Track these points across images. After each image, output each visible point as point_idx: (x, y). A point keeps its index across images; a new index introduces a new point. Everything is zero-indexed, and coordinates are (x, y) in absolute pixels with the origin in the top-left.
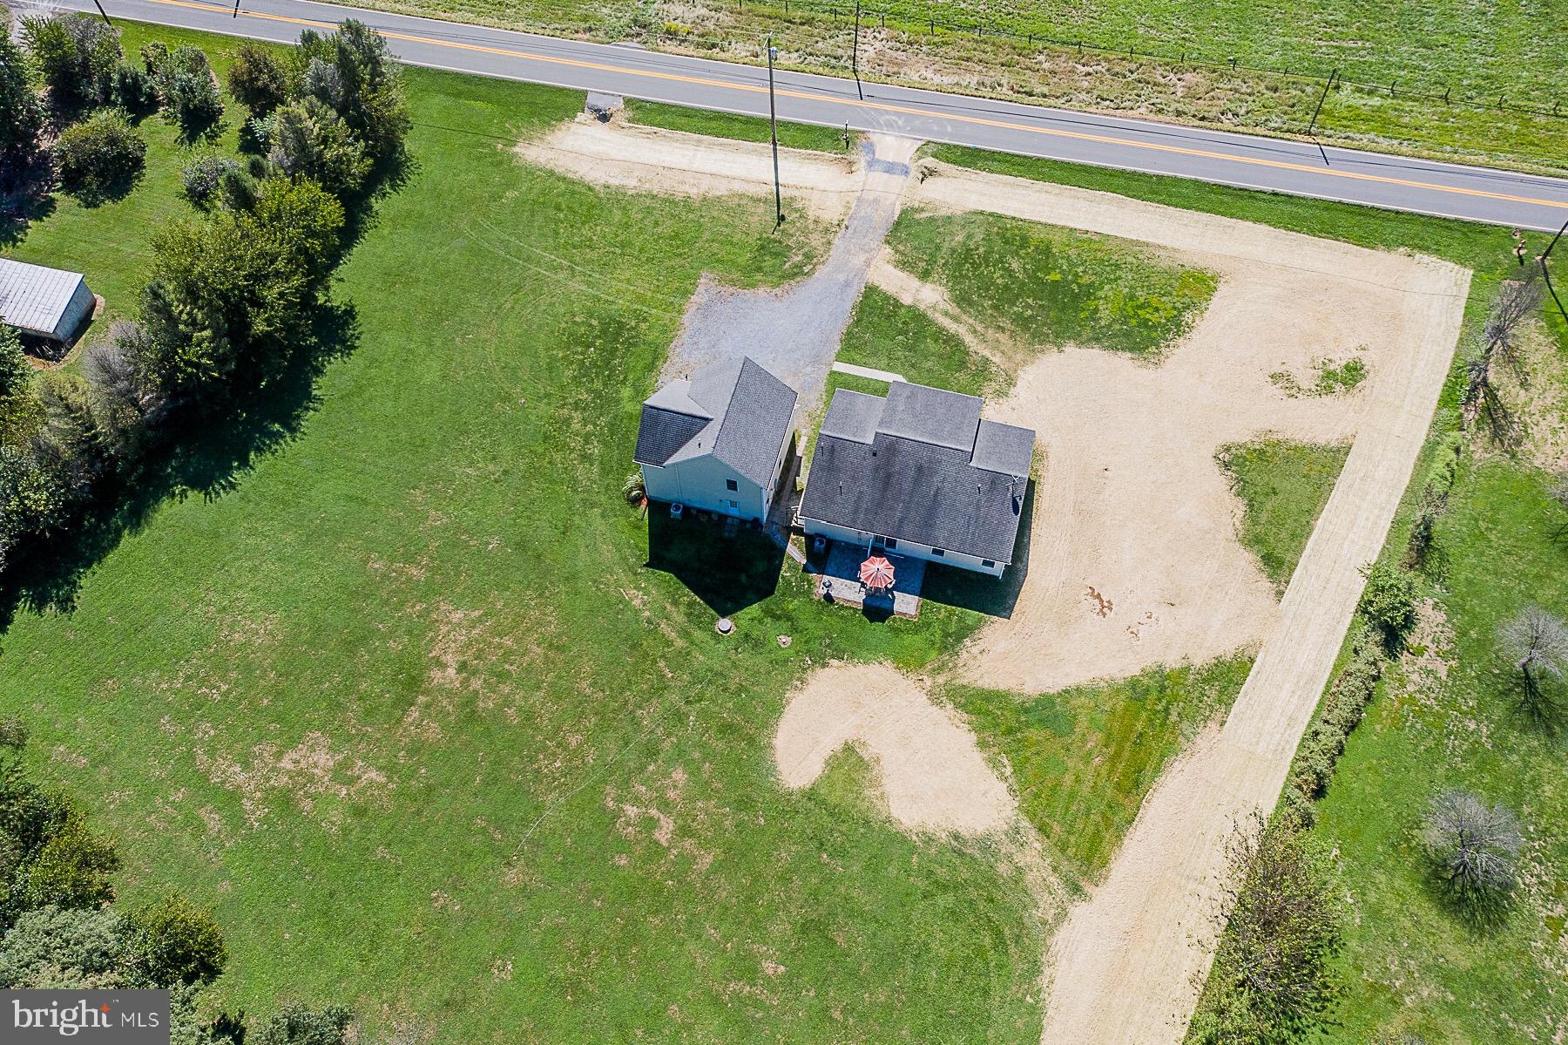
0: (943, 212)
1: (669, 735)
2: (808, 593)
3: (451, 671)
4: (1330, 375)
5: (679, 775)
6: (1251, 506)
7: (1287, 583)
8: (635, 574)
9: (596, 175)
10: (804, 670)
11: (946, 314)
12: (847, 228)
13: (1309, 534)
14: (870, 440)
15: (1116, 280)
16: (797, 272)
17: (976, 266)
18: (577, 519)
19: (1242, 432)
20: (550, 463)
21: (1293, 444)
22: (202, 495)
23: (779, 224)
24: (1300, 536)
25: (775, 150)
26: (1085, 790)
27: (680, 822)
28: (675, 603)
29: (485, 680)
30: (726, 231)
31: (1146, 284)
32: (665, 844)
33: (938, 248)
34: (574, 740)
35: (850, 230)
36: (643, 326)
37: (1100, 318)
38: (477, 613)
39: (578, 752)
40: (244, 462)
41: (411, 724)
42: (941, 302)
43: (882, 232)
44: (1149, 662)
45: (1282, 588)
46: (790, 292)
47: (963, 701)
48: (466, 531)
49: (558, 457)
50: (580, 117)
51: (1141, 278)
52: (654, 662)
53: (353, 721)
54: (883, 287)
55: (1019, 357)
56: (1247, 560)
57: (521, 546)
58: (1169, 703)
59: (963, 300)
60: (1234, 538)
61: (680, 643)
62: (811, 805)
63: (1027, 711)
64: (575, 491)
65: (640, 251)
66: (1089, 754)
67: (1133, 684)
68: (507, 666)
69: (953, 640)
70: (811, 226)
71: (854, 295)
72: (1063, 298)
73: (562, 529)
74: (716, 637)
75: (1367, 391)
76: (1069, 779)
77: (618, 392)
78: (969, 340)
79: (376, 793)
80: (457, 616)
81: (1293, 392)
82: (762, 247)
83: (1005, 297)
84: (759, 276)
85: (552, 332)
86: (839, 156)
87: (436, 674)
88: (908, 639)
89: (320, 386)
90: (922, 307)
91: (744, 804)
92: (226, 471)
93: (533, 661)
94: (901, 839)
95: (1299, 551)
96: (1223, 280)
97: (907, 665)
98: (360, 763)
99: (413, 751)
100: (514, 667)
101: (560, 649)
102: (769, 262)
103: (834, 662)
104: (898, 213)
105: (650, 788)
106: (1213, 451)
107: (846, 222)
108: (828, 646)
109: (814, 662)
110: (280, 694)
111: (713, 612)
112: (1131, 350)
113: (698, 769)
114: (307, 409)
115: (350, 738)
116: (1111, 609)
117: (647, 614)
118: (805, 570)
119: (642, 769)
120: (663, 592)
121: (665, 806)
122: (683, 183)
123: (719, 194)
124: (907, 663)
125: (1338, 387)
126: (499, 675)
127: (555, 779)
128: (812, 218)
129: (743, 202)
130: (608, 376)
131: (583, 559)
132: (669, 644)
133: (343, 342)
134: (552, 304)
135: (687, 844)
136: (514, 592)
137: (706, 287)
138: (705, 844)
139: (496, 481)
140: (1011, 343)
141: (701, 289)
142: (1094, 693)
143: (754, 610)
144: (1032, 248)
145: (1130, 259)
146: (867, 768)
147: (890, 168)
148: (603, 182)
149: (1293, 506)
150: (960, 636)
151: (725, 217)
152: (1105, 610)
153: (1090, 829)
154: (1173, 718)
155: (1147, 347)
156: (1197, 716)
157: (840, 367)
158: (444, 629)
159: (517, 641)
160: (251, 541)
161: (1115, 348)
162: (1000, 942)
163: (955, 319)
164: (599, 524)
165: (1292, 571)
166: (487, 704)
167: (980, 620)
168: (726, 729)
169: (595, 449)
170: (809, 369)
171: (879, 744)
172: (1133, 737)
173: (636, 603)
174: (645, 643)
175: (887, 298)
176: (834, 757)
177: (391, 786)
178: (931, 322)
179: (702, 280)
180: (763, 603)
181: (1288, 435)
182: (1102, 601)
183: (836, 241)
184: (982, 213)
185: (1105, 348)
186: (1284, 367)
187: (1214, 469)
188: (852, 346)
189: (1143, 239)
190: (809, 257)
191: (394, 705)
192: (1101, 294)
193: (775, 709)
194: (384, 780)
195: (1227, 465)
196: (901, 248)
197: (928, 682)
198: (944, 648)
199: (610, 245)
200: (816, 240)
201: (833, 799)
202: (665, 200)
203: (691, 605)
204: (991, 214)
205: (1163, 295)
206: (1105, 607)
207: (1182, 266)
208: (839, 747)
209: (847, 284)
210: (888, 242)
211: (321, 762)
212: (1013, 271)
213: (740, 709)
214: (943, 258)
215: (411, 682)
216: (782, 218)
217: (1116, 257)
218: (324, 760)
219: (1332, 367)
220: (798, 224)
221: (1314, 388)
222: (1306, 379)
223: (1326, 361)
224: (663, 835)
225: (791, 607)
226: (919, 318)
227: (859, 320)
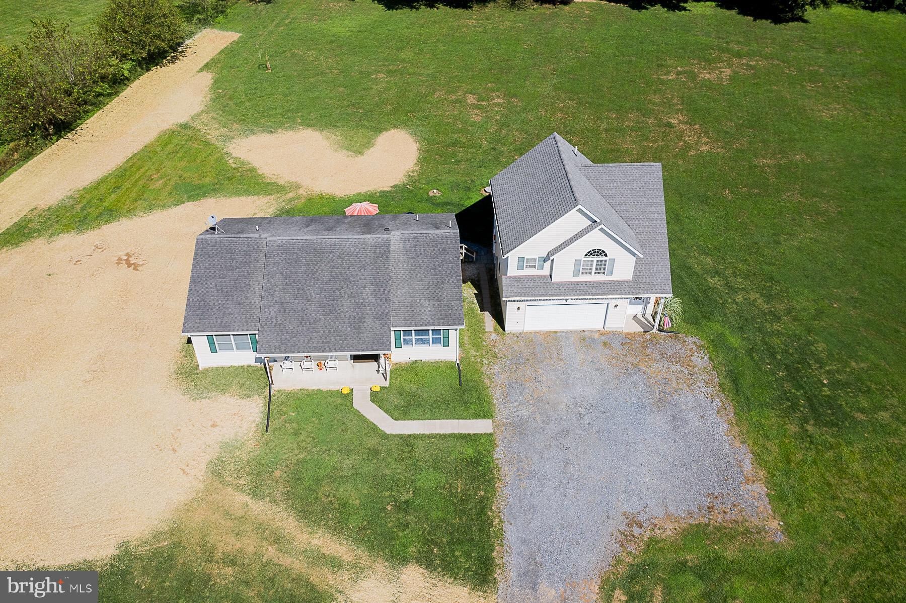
10: (411, 182)
42: (346, 585)
44: (91, 233)
47: (270, 187)
54: (462, 591)
55: (199, 515)
63: (214, 190)
71: (509, 560)
77: (745, 340)
87: (683, 118)
90: (381, 566)
97: (322, 197)
103: (388, 189)
105: (493, 110)
109: (404, 187)
113: (465, 124)
116: (120, 260)
121: (478, 107)
130: (774, 355)
137: (759, 512)
140: (213, 538)
141: (765, 508)
142: (150, 208)
146: (343, 147)
152: (125, 258)
154: (78, 206)
156: (58, 209)
157: (479, 426)
158: (705, 139)
170: (524, 413)
171: (338, 157)
175: (449, 569)
176: (369, 148)
182: (128, 263)
197: (301, 192)
208: (368, 152)
224: (471, 97)
226: (386, 546)
227: (482, 512)
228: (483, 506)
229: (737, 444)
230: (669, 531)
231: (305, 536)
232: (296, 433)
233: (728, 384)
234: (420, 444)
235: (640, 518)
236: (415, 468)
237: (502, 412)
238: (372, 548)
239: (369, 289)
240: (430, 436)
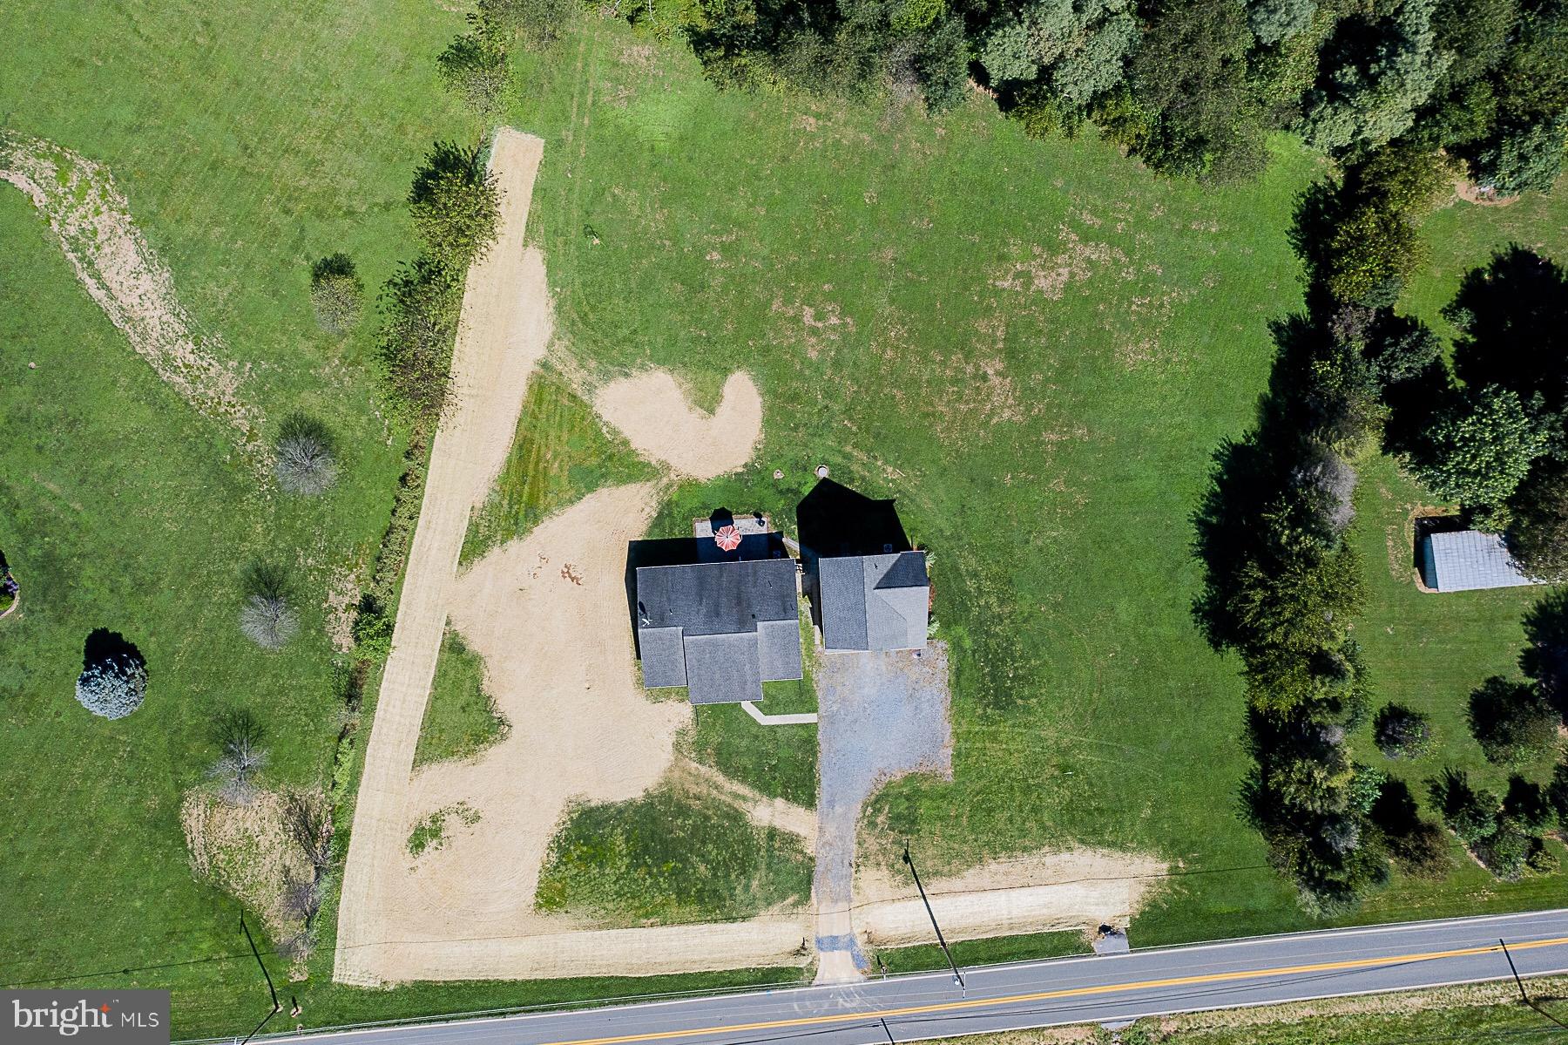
0: (776, 908)
1: (830, 379)
2: (774, 516)
3: (991, 372)
4: (435, 834)
5: (813, 355)
6: (478, 690)
7: (444, 634)
8: (899, 491)
9: (1083, 859)
10: (758, 457)
11: (744, 798)
12: (851, 865)
13: (434, 679)
14: (760, 625)
15: (618, 880)
16: (877, 803)
17: (734, 856)
18: (959, 521)
19: (495, 754)
20: (999, 561)
21: (455, 758)
22: (1234, 442)
23: (907, 852)
24: (441, 675)
25: (941, 939)
26: (552, 434)
27: (801, 324)
28: (863, 478)
29: (965, 373)
30: (949, 832)
31: (593, 883)
32: (805, 307)
33: (769, 867)
34: (889, 353)
35: (846, 863)
36: (980, 711)
37: (622, 835)
38: (994, 421)
39: (884, 346)
40: (1219, 480)
41: (999, 326)
42: (751, 809)
43: (819, 868)
44: (529, 539)
45: (447, 628)
46: (875, 781)
47: (646, 470)
48: (1032, 482)
49: (995, 569)
50: (1125, 923)
51: (598, 888)
52: (860, 428)
53: (1037, 314)
54: (801, 810)
55: (677, 774)
56: (475, 645)
57: (989, 485)
58: (510, 512)
59: (736, 817)
60: (487, 659)
61: (848, 449)
62: (724, 365)
63: (603, 476)
64: (970, 544)
65: (1012, 788)
66: (555, 458)
67: (536, 520)
68: (956, 389)
69: (665, 513)
70: (881, 858)
71: (822, 794)
72: (656, 845)
73: (965, 509)
74: (825, 462)
75: (405, 828)
76: (565, 437)
77: (974, 641)
78: (720, 778)
79: (998, 274)
80: (1007, 414)
81: (461, 808)
82: (913, 822)
83: (702, 832)
84: (905, 790)
85: (1048, 681)
86: (883, 947)
87: (1000, 366)
88: (695, 503)
89: (1200, 567)
90: (765, 799)
91: (766, 350)
92: (1228, 467)
93: (940, 399)
94: (661, 362)
95: (440, 663)
96: (532, 907)
97: (690, 484)
98: (1018, 288)
99: (989, 308)
100: (951, 390)
101: (927, 415)
102: (902, 807)
103: (740, 470)
104: (813, 894)
105: (828, 339)
106: (514, 730)
107: (853, 870)
108: (747, 481)
109: (753, 465)
110: (1096, 314)
111: (835, 480)
112: (591, 810)
113: (803, 363)
114: (1200, 544)
115: (1034, 302)
116: (563, 572)
117: (879, 463)
118: (781, 534)
119: (838, 351)
120: (874, 484)
121: (814, 331)
122: (1006, 874)
123: (971, 871)
124: (690, 485)
125: (427, 824)
126: (958, 381)
127: (890, 323)
128: (884, 867)
129: (947, 868)
130: (988, 654)
131: (940, 491)
132: (855, 446)
133: (1206, 615)
134: (1061, 708)
135: (791, 312)
136: (977, 446)
137: (944, 765)
138: (781, 316)
139: (1030, 532)
140: (686, 786)
141: (948, 762)
142: (561, 504)
143: (806, 490)
144: (693, 893)
145: (610, 906)
146: (695, 402)
147: (832, 943)
148: (1076, 853)
149: (448, 699)
150: (660, 514)
151: (956, 846)
152: (566, 570)
153: (544, 407)
154: (505, 502)
155: (581, 815)
156: (492, 508)
157: (810, 718)
158: (1011, 401)
159: (958, 410)
160: (1178, 420)
161: (605, 808)
162: (584, 318)
163: (736, 796)
164: (940, 522)
165: (442, 645)
166: (956, 358)
167: (650, 535)
168: (795, 398)
169: (971, 585)
170: (835, 708)
171: (693, 419)
172: (529, 479)
173: (890, 469)
174: (871, 440)
175: (796, 800)
176: (718, 402)
177: (991, 281)
178: (753, 786)
179: (950, 772)
180: (802, 498)
181: (460, 764)
182: (570, 577)
183: (855, 847)
184: (744, 919)
185: (613, 804)
186: (471, 830)
187: (511, 717)
188: (807, 740)
189: (604, 932)
190: (873, 825)
191: (1016, 334)
192: (627, 860)
193: (768, 423)
194: (997, 283)
195: (502, 722)
196: (800, 858)
197: (672, 476)
198: (669, 503)
199: (1039, 786)
200: (872, 844)
201: (710, 373)
202: (1012, 849)
203: (852, 480)
204: (734, 920)
205: (576, 875)
206: (567, 573)
207: (567, 912)
208: (718, 410)
209: (831, 803)
210: (811, 859)
211: (1043, 280)
212: (702, 862)
213: (792, 416)
214: (762, 857)
215: (1014, 356)
216: (906, 859)
217: (623, 904)
218: (1042, 282)
219: (435, 841)
220: (893, 857)
221: (446, 817)
222: (453, 824)
223: (439, 847)
224: (808, 312)
225: (783, 502)
226: (767, 788)
227: (811, 770)
228: (812, 766)
229: (946, 723)
230: (898, 777)
231: (729, 785)
232: (714, 724)
233: (953, 679)
234: (778, 729)
235: (886, 771)
236: (778, 746)
237: (822, 708)
238: (760, 790)
239: (748, 667)
240: (784, 726)
